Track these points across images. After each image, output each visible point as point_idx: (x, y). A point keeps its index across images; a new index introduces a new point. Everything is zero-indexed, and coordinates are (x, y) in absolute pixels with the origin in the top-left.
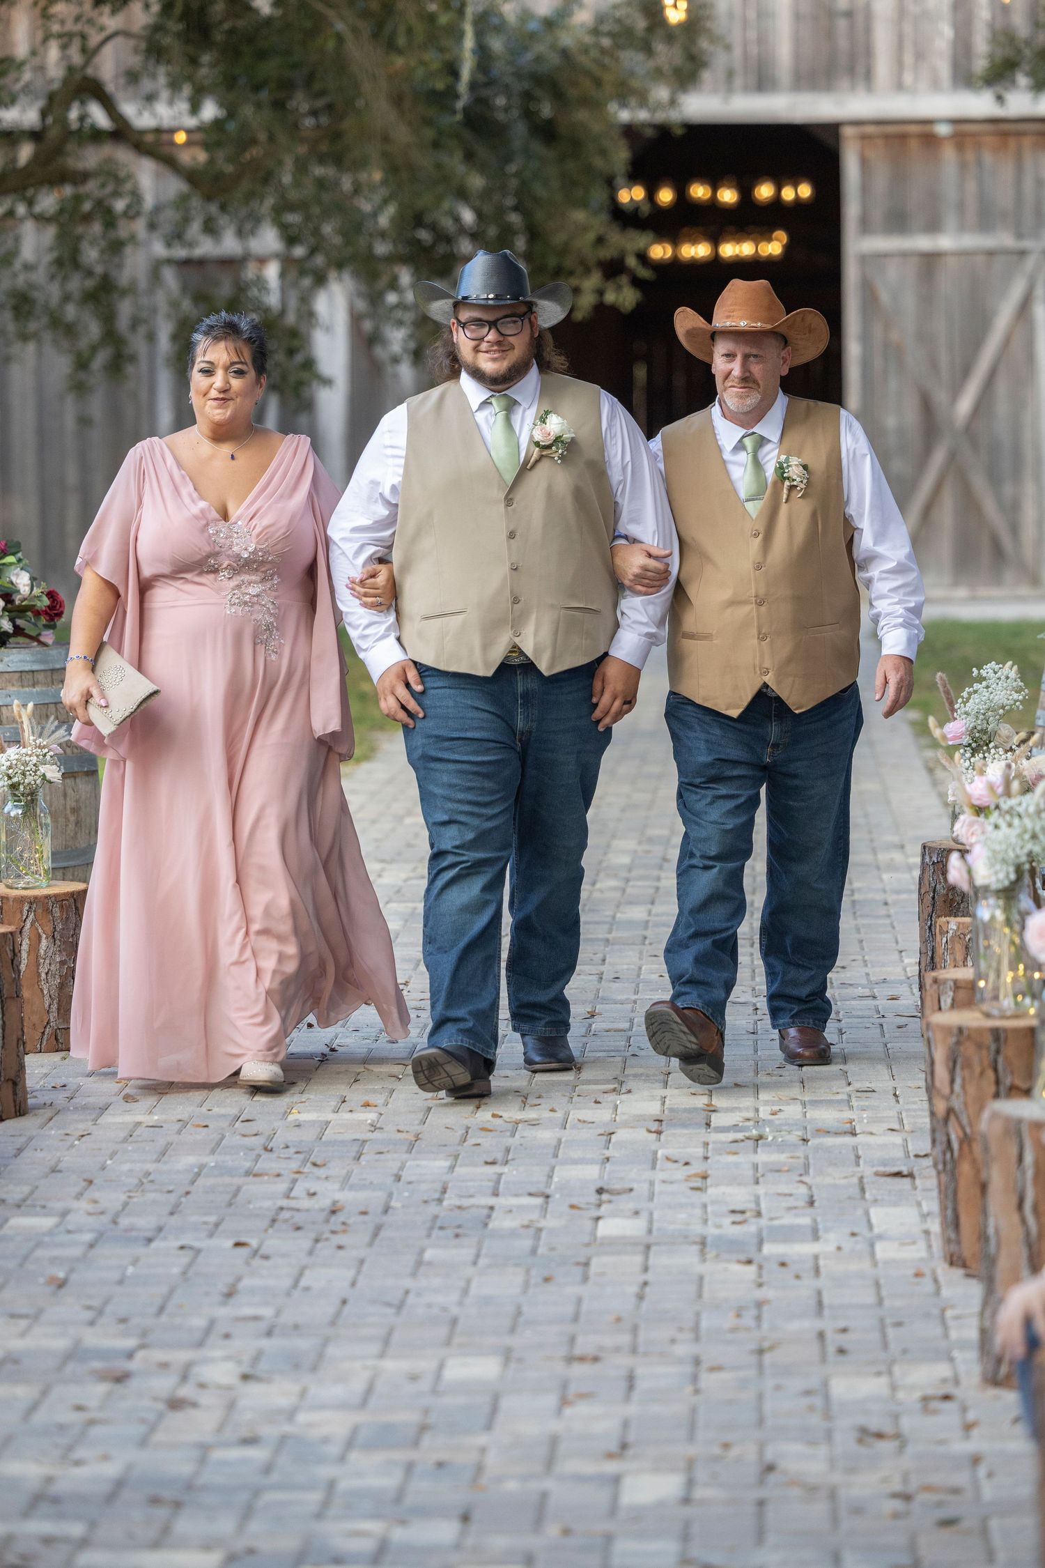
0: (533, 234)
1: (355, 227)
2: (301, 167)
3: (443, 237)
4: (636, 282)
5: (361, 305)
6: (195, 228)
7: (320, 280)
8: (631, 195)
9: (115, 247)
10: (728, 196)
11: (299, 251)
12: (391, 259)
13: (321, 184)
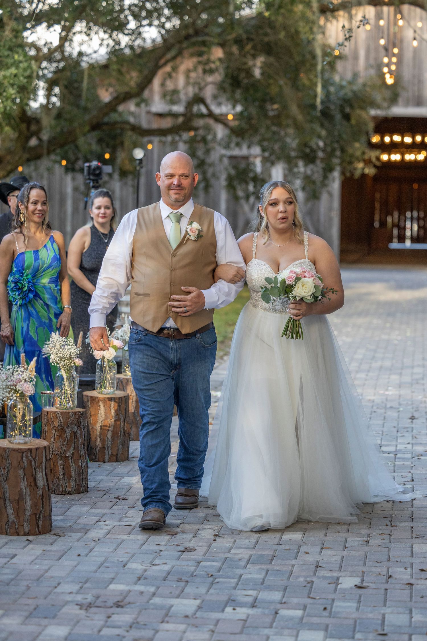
0: (343, 150)
1: (284, 147)
2: (268, 128)
3: (314, 151)
4: (375, 166)
5: (287, 172)
6: (233, 145)
7: (273, 163)
8: (375, 139)
9: (208, 152)
10: (408, 140)
11: (266, 154)
12: (297, 157)
13: (274, 133)
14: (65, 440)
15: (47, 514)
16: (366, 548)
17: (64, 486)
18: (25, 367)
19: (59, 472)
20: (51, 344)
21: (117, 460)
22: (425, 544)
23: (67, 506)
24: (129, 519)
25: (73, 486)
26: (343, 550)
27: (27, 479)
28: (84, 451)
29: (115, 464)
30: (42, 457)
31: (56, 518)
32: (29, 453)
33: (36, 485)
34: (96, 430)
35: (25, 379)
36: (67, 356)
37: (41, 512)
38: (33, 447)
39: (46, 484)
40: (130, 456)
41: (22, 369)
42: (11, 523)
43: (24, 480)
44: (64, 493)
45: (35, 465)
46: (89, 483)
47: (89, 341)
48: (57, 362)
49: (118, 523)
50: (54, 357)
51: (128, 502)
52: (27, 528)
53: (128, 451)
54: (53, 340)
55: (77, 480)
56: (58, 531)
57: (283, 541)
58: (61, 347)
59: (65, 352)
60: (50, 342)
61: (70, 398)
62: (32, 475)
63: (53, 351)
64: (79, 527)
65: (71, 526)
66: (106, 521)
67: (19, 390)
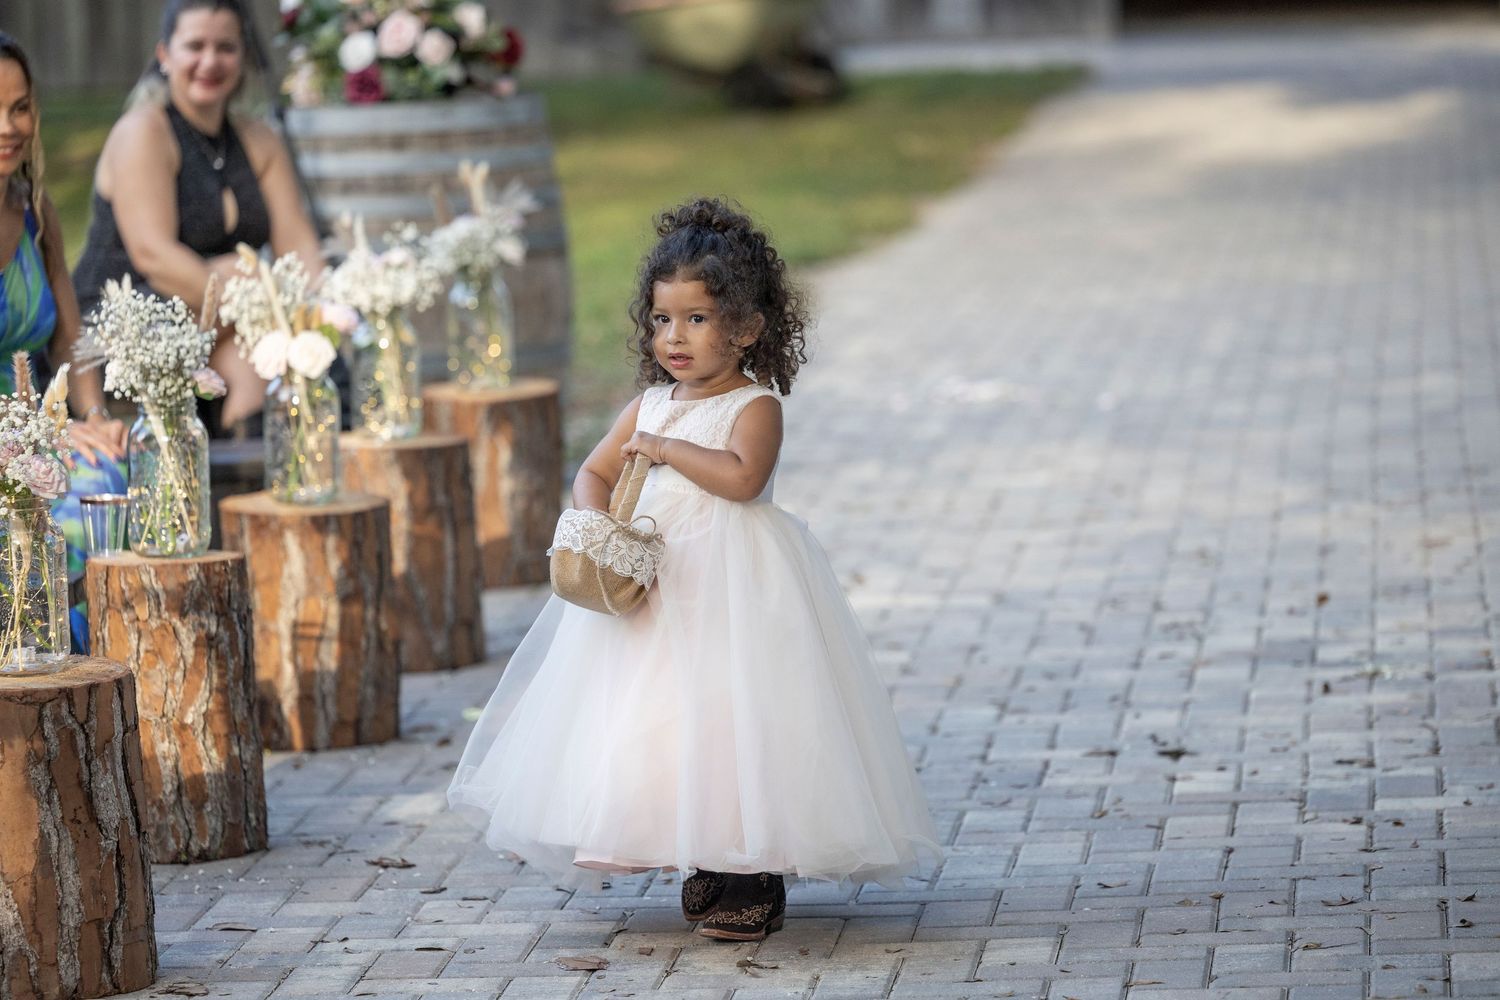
14: (176, 666)
15: (139, 920)
16: (1285, 978)
17: (182, 829)
18: (33, 398)
19: (161, 784)
20: (107, 324)
21: (359, 742)
22: (1492, 951)
23: (201, 899)
24: (427, 927)
25: (215, 830)
26: (1203, 987)
27: (60, 798)
28: (246, 704)
29: (353, 756)
30: (112, 718)
31: (170, 935)
32: (64, 705)
33: (94, 818)
34: (278, 635)
35: (36, 442)
36: (166, 362)
37: (117, 912)
38: (78, 683)
39: (129, 814)
40: (405, 726)
41: (22, 408)
42: (14, 958)
43: (49, 802)
44: (184, 857)
45: (88, 746)
46: (271, 822)
47: (234, 316)
48: (132, 389)
49: (393, 944)
50: (121, 369)
51: (416, 874)
52: (71, 972)
53: (396, 706)
54: (112, 307)
55: (226, 807)
56: (179, 979)
57: (988, 968)
58: (141, 334)
59: (160, 347)
60: (103, 315)
61: (185, 516)
62: (80, 783)
63: (116, 348)
64: (253, 964)
65: (223, 962)
66: (346, 939)
67: (16, 483)
